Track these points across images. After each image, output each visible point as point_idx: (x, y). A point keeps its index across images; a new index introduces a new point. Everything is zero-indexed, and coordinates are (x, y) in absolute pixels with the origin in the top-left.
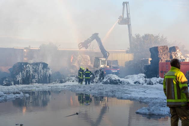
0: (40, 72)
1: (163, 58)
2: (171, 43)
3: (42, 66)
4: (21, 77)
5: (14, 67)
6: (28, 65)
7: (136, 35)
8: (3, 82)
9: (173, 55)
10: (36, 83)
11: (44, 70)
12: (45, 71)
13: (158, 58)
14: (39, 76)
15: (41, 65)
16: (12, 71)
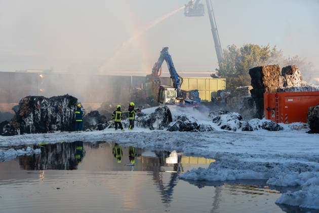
0: (65, 112)
1: (272, 85)
2: (289, 59)
3: (68, 102)
4: (32, 120)
5: (21, 104)
6: (43, 101)
7: (230, 48)
8: (3, 129)
9: (288, 80)
10: (57, 130)
11: (71, 108)
12: (72, 110)
13: (264, 85)
14: (63, 118)
15: (66, 101)
16: (17, 111)
